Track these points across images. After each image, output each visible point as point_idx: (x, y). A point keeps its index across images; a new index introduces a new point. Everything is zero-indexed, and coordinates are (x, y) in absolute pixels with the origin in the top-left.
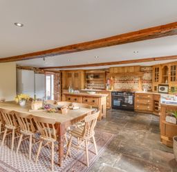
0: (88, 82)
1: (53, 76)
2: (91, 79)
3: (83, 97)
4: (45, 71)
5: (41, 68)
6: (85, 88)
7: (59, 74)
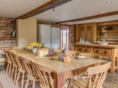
0: (101, 34)
1: (68, 30)
2: (104, 31)
3: (94, 47)
4: (60, 25)
5: (57, 23)
6: (97, 40)
7: (73, 28)
